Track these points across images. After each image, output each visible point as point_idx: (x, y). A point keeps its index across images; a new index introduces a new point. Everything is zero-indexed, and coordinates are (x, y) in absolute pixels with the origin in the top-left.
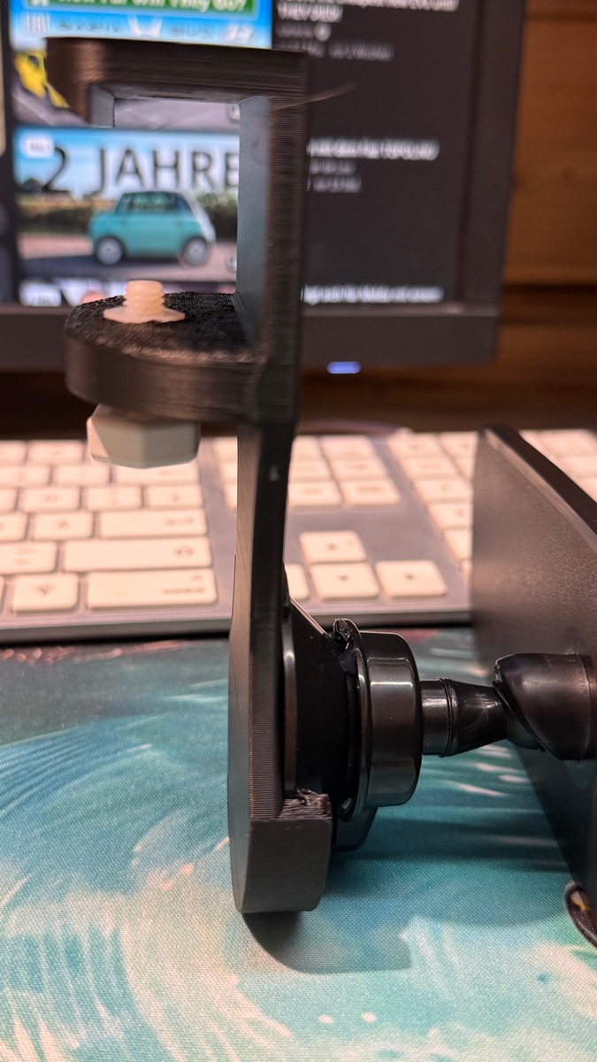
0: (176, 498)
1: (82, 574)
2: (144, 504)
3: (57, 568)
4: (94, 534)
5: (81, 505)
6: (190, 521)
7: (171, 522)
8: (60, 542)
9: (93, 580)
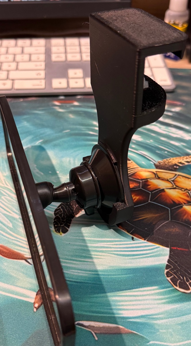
0: (38, 59)
1: (13, 80)
2: (30, 60)
3: (8, 78)
4: (17, 69)
5: (14, 60)
6: (41, 66)
7: (36, 66)
8: (8, 71)
9: (16, 82)
